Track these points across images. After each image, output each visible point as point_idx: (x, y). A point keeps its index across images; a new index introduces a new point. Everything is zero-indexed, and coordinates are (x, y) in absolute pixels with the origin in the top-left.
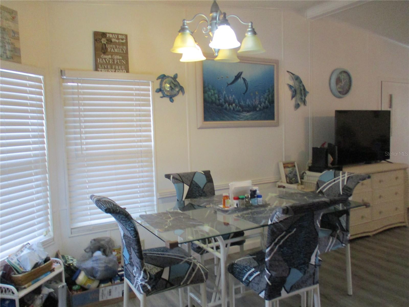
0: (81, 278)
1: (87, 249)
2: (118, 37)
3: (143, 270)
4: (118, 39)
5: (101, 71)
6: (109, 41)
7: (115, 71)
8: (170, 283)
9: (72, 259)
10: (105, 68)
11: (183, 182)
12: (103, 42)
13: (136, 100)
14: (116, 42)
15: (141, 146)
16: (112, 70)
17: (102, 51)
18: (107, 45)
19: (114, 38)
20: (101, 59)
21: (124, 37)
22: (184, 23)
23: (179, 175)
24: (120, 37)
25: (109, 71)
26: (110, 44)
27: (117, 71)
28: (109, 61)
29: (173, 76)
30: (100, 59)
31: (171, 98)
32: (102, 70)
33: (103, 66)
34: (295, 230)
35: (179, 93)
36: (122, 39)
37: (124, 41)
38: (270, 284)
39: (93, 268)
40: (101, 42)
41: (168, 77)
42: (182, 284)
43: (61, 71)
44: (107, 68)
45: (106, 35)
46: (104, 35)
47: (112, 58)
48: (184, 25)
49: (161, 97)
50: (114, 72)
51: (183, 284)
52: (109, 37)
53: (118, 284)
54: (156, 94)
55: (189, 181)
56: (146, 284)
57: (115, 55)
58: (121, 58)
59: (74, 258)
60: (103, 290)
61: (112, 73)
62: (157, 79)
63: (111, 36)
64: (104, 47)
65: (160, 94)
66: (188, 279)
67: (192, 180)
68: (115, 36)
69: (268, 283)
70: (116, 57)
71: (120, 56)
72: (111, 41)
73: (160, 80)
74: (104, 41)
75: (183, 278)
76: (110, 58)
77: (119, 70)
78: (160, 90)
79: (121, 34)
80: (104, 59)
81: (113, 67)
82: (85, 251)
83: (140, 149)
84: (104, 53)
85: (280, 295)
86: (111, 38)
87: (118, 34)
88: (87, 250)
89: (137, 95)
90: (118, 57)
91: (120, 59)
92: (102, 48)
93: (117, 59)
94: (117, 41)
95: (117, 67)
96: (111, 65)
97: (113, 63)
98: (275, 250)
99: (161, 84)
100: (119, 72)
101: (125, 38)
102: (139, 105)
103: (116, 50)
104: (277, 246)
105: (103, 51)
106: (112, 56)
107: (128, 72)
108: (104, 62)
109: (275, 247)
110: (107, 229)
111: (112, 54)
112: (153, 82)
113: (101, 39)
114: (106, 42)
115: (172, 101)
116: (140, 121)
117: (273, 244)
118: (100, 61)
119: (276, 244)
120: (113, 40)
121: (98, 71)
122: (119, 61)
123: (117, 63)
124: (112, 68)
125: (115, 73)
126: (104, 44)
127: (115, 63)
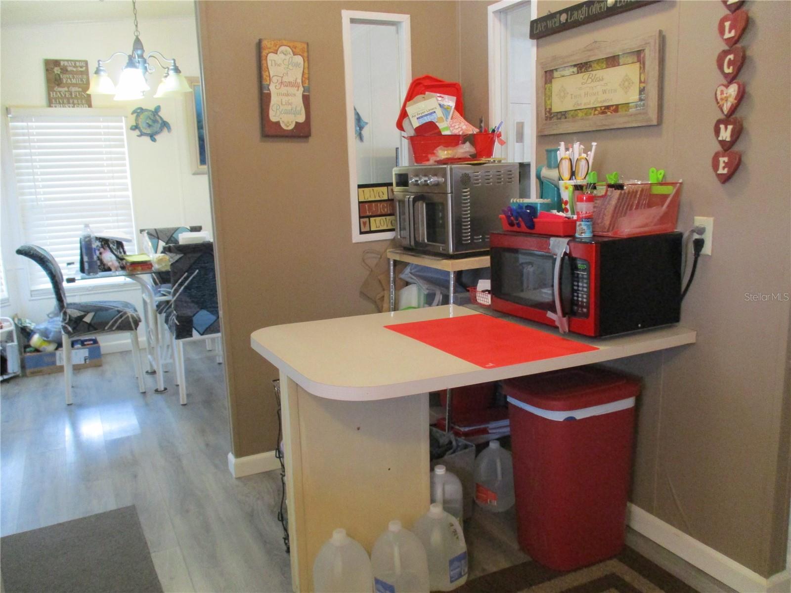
0: (36, 340)
1: (50, 314)
2: (75, 64)
3: (63, 311)
4: (75, 66)
5: (56, 107)
6: (64, 70)
7: (74, 107)
8: (93, 327)
9: (30, 322)
10: (60, 103)
11: (158, 238)
12: (56, 72)
13: (105, 140)
14: (73, 71)
15: (115, 197)
16: (69, 105)
17: (55, 83)
18: (61, 75)
19: (70, 66)
20: (55, 93)
21: (83, 64)
22: (99, 64)
23: (155, 230)
24: (78, 64)
25: (65, 107)
26: (65, 74)
27: (76, 106)
28: (65, 95)
29: (153, 110)
30: (53, 93)
31: (152, 137)
32: (57, 105)
33: (57, 100)
34: (197, 271)
35: (162, 130)
36: (81, 67)
37: (84, 69)
38: (178, 324)
39: (46, 329)
40: (54, 72)
41: (147, 110)
42: (106, 328)
43: (7, 109)
44: (63, 103)
45: (60, 63)
46: (56, 63)
47: (68, 91)
48: (99, 66)
49: (138, 136)
50: (72, 107)
51: (108, 329)
52: (64, 64)
53: (78, 349)
54: (132, 132)
55: (168, 237)
56: (67, 326)
57: (73, 87)
58: (80, 90)
59: (33, 322)
60: (60, 354)
61: (69, 108)
62: (132, 114)
63: (66, 63)
64: (57, 76)
65: (137, 132)
66: (113, 325)
67: (172, 236)
68: (72, 64)
69: (176, 324)
70: (73, 89)
71: (79, 88)
72: (67, 71)
73: (135, 115)
74: (57, 70)
75: (107, 323)
76: (66, 91)
77: (78, 104)
78: (135, 127)
79: (80, 61)
80: (58, 93)
81: (71, 101)
82: (48, 315)
83: (113, 200)
84: (59, 85)
85: (191, 336)
86: (67, 66)
87: (75, 61)
88: (50, 316)
89: (105, 134)
90: (77, 89)
91: (79, 92)
92: (56, 80)
93: (76, 92)
94: (75, 69)
95: (76, 101)
96: (68, 99)
97: (70, 96)
98: (180, 291)
99: (137, 120)
100: (79, 107)
101: (85, 65)
102: (110, 146)
103: (74, 81)
104: (182, 288)
105: (57, 83)
106: (68, 87)
107: (90, 106)
108: (58, 96)
109: (180, 288)
110: (76, 294)
111: (68, 86)
112: (126, 117)
113: (53, 69)
114: (61, 72)
115: (154, 140)
116: (112, 165)
117: (177, 284)
118: (53, 95)
119: (181, 285)
120: (69, 69)
121: (52, 107)
122: (78, 93)
123: (76, 96)
124: (69, 103)
125: (74, 108)
126: (57, 74)
127: (73, 96)
